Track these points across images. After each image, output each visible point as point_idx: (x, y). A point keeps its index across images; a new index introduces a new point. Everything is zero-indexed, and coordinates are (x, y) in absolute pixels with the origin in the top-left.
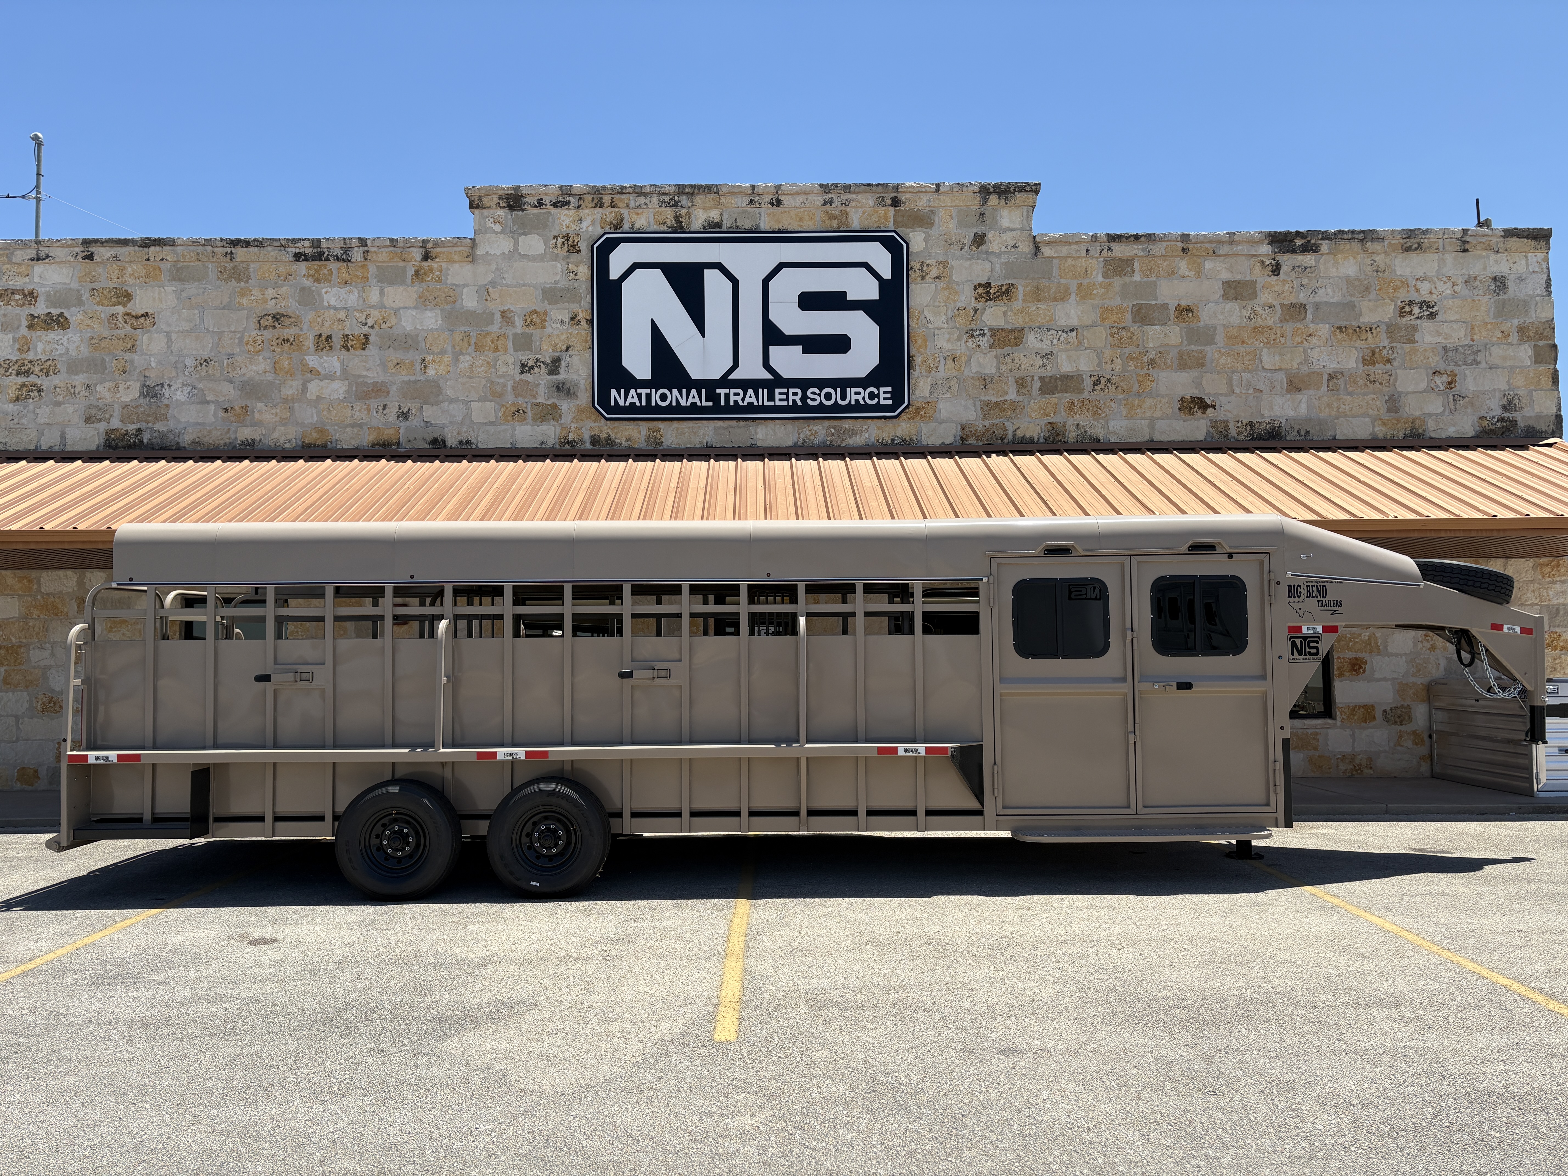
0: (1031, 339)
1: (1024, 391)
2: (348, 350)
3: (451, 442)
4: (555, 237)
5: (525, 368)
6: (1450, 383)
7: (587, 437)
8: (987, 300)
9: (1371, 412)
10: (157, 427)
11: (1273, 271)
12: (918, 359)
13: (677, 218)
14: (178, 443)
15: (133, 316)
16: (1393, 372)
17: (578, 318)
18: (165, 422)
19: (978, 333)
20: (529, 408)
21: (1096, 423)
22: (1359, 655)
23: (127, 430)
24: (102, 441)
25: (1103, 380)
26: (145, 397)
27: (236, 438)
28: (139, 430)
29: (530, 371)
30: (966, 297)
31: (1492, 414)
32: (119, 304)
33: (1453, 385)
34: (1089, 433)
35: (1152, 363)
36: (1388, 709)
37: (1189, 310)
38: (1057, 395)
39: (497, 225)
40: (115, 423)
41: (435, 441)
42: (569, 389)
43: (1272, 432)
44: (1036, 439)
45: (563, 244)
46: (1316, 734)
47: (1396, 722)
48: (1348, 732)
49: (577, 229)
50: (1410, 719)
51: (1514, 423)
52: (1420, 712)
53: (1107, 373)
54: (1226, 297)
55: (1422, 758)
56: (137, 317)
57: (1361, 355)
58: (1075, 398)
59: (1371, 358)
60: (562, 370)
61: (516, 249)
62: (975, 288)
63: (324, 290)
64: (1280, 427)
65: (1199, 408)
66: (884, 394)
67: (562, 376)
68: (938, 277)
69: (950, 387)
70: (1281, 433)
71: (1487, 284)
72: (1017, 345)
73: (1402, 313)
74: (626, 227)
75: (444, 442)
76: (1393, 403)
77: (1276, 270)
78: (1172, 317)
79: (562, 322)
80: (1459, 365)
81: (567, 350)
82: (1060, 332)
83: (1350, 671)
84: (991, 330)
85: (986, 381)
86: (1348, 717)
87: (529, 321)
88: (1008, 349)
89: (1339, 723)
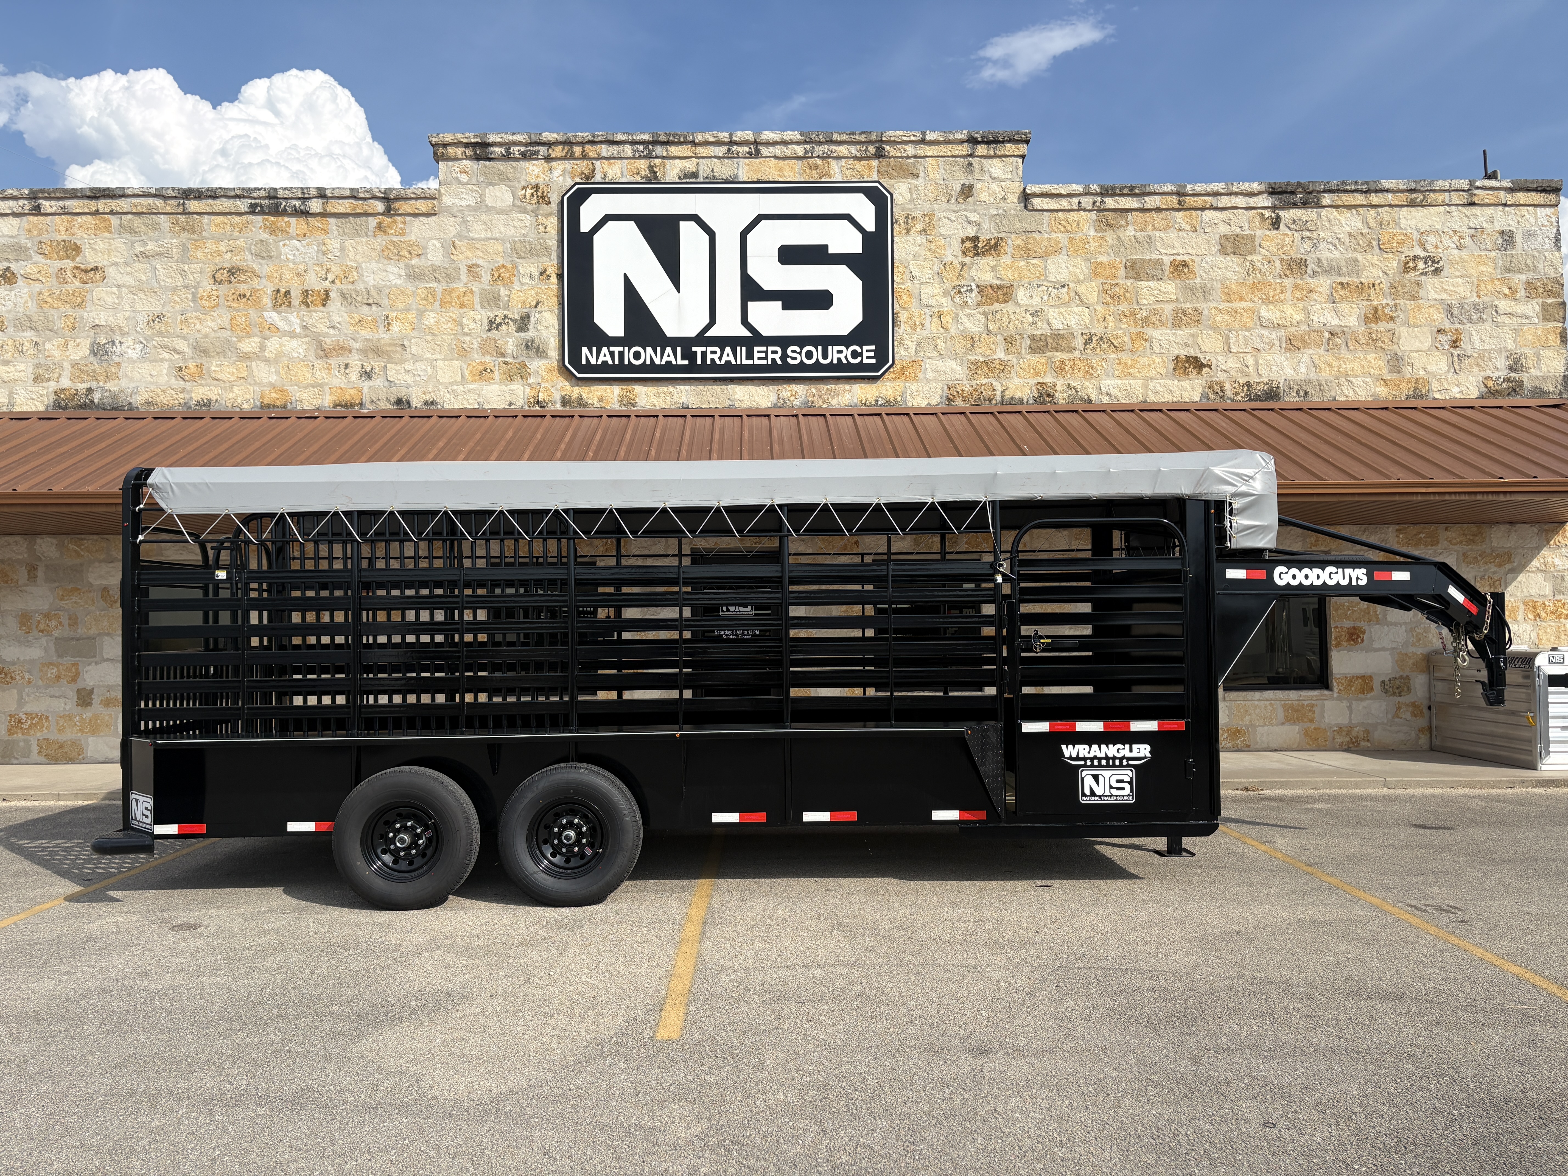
0: (1021, 295)
1: (1013, 350)
2: (308, 306)
3: (416, 403)
4: (524, 188)
5: (493, 325)
6: (1455, 342)
7: (557, 396)
8: (975, 255)
9: (1372, 371)
10: (109, 386)
11: (1273, 224)
12: (903, 316)
13: (651, 168)
14: (130, 404)
15: (82, 270)
16: (1397, 329)
17: (548, 273)
18: (116, 381)
19: (965, 288)
20: (497, 368)
21: (1087, 383)
22: (1358, 624)
23: (76, 390)
24: (51, 400)
25: (1094, 339)
26: (95, 355)
27: (191, 398)
28: (90, 390)
29: (497, 328)
30: (953, 253)
31: (1497, 374)
32: (68, 257)
33: (1458, 344)
34: (1080, 394)
35: (1146, 321)
36: (1387, 680)
37: (1185, 264)
38: (1048, 354)
39: (464, 176)
40: (65, 383)
41: (399, 402)
42: (539, 347)
43: (1270, 393)
44: (1025, 400)
45: (532, 195)
46: (1312, 706)
47: (1394, 694)
48: (1345, 703)
49: (547, 179)
50: (1409, 690)
51: (1520, 384)
52: (1419, 681)
53: (1099, 330)
54: (1223, 252)
55: (1421, 730)
56: (86, 271)
57: (1363, 313)
58: (1065, 356)
59: (1374, 316)
60: (531, 327)
61: (483, 201)
62: (963, 242)
63: (281, 243)
64: (1278, 387)
65: (1194, 368)
66: (867, 354)
67: (530, 334)
68: (925, 230)
69: (936, 346)
70: (1279, 393)
71: (1494, 238)
72: (1006, 302)
73: (1406, 268)
74: (598, 178)
75: (408, 403)
76: (1396, 362)
77: (1276, 223)
78: (1167, 273)
79: (531, 276)
80: (1464, 324)
81: (536, 307)
82: (1050, 289)
83: (1348, 640)
84: (978, 286)
85: (973, 340)
86: (1345, 688)
87: (496, 275)
88: (996, 306)
89: (1335, 695)
